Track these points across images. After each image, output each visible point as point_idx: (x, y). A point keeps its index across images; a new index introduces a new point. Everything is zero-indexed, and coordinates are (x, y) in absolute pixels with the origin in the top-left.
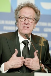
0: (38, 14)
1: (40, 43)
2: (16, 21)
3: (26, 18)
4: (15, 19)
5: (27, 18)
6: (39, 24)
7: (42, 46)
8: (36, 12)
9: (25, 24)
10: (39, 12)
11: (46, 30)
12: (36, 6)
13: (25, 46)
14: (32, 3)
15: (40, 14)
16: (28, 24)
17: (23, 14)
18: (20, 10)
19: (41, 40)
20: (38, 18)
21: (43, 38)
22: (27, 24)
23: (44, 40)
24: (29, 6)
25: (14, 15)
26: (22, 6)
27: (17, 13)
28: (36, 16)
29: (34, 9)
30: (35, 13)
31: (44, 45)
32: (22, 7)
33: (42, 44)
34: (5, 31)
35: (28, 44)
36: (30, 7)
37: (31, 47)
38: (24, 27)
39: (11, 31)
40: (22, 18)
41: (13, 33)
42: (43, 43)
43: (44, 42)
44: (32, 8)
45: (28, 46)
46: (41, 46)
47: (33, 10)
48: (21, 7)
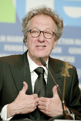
0: (60, 25)
1: (63, 72)
2: (24, 37)
3: (41, 32)
4: (22, 33)
5: (43, 32)
6: (61, 41)
7: (67, 77)
8: (57, 23)
9: (39, 41)
10: (62, 22)
11: (72, 51)
12: (57, 13)
13: (38, 77)
14: (50, 9)
15: (62, 26)
16: (44, 41)
17: (36, 26)
18: (31, 19)
19: (65, 67)
20: (60, 32)
21: (67, 64)
22: (42, 41)
23: (69, 67)
24: (45, 12)
25: (22, 28)
26: (35, 12)
27: (27, 24)
28: (56, 28)
29: (53, 18)
30: (55, 25)
31: (69, 76)
32: (34, 15)
33: (66, 74)
34: (7, 52)
35: (43, 74)
36: (47, 14)
37: (48, 79)
38: (37, 46)
39: (16, 52)
40: (34, 32)
41: (20, 55)
42: (68, 72)
43: (70, 70)
44: (50, 16)
45: (44, 76)
46: (64, 77)
47: (51, 18)
48: (32, 14)
